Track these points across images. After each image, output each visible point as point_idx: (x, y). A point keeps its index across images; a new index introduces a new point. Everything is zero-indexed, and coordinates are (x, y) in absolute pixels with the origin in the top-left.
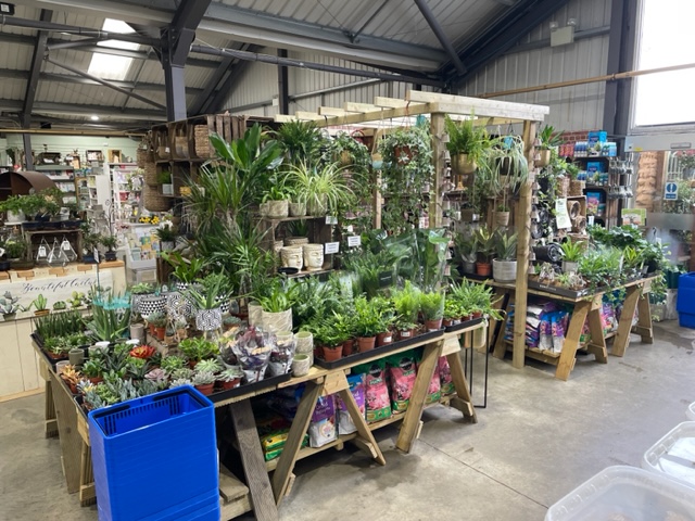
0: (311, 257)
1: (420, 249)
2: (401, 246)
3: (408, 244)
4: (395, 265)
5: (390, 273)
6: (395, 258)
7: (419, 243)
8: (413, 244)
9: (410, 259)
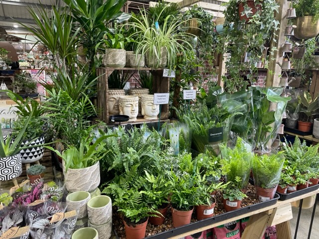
0: (147, 107)
1: (255, 106)
2: (236, 102)
3: (243, 101)
4: (227, 121)
5: (220, 129)
6: (228, 114)
7: (254, 101)
8: (248, 102)
9: (244, 116)
